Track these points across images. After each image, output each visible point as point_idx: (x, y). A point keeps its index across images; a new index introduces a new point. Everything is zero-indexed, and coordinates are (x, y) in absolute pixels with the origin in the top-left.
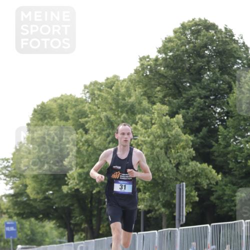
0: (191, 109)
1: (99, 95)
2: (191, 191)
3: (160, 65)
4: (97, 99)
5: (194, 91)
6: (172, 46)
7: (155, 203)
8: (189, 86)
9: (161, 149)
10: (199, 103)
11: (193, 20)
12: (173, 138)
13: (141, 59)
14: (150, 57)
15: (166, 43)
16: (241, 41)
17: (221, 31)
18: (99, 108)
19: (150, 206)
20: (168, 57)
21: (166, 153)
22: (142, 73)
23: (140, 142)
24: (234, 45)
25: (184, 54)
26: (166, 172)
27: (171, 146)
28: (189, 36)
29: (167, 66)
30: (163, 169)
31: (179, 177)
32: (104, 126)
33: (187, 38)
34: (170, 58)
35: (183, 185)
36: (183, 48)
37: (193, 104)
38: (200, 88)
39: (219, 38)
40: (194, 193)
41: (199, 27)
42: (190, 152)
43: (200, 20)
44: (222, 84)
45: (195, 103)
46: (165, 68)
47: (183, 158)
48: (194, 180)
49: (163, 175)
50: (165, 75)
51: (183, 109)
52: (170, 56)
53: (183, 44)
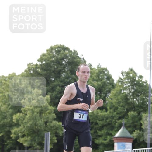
0: (54, 92)
1: (5, 83)
2: (53, 137)
3: (38, 68)
4: (4, 85)
5: (56, 83)
6: (45, 58)
7: (33, 143)
8: (53, 80)
9: (38, 113)
10: (59, 89)
11: (57, 45)
12: (44, 108)
13: (28, 65)
14: (33, 64)
15: (42, 57)
16: (82, 57)
17: (71, 51)
18: (4, 90)
19: (31, 144)
20: (43, 64)
21: (40, 116)
22: (28, 72)
23: (26, 109)
24: (78, 59)
25: (51, 63)
26: (40, 126)
27: (43, 112)
28: (54, 54)
29: (42, 69)
30: (38, 124)
31: (47, 129)
32: (7, 100)
33: (53, 54)
34: (44, 65)
35: (49, 133)
36: (51, 59)
37: (55, 90)
38: (60, 81)
39: (70, 55)
40: (55, 138)
41: (60, 49)
42: (53, 116)
43: (61, 45)
44: (71, 80)
45: (56, 90)
46: (41, 69)
47: (49, 119)
48: (55, 131)
49: (38, 128)
50: (41, 73)
51: (50, 92)
52: (44, 63)
53: (51, 58)
